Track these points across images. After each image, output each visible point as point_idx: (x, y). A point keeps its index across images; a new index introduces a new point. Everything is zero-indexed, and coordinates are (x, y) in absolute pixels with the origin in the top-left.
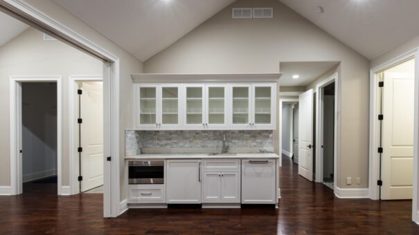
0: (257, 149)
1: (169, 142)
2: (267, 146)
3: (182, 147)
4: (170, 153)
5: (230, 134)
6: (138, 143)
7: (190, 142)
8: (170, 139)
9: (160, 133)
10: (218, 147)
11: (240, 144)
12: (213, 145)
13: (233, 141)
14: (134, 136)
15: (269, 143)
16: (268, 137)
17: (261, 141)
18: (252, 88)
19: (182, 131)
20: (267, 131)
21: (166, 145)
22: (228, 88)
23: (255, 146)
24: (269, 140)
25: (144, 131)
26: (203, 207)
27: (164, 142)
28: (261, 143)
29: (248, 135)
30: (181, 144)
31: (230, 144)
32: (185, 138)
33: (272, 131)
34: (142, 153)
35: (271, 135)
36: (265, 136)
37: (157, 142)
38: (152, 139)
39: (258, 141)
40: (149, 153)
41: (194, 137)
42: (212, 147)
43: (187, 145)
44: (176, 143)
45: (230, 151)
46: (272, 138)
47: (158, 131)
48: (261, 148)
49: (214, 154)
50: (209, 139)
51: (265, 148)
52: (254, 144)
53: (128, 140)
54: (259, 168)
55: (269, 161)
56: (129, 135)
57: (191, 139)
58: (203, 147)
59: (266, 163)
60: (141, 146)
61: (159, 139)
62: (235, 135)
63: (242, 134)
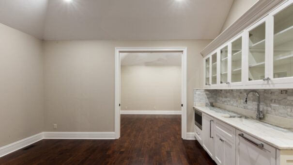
1: (226, 99)
3: (232, 105)
6: (208, 98)
7: (237, 101)
8: (226, 97)
9: (223, 92)
13: (273, 105)
14: (204, 93)
21: (225, 101)
27: (224, 99)
30: (232, 102)
31: (269, 109)
32: (234, 97)
34: (213, 106)
37: (221, 98)
38: (219, 96)
41: (239, 96)
42: (252, 109)
44: (229, 101)
47: (221, 90)
53: (196, 96)
54: (253, 152)
56: (198, 92)
57: (237, 98)
58: (245, 108)
59: (261, 147)
60: (212, 101)
61: (222, 97)
62: (274, 97)
63: (283, 96)
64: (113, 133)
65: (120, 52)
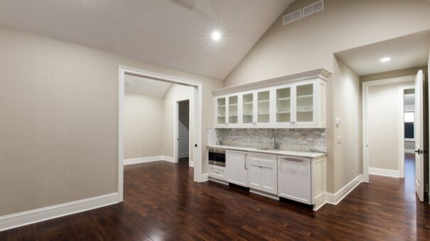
0: (307, 148)
1: (237, 137)
2: (318, 146)
3: (245, 141)
4: (238, 146)
5: (282, 132)
6: (218, 136)
7: (251, 138)
8: (238, 135)
9: (232, 131)
10: (271, 143)
11: (290, 141)
12: (267, 141)
13: (284, 138)
14: (215, 132)
15: (321, 142)
16: (320, 136)
17: (312, 139)
18: (293, 87)
19: (245, 129)
20: (318, 129)
21: (236, 139)
22: (273, 91)
23: (306, 145)
24: (321, 139)
25: (224, 129)
26: (250, 191)
27: (235, 137)
28: (312, 142)
29: (299, 134)
30: (245, 139)
31: (282, 141)
32: (248, 135)
33: (324, 129)
34: (221, 144)
35: (323, 134)
36: (317, 135)
37: (230, 137)
38: (228, 134)
39: (308, 139)
40: (226, 145)
41: (254, 134)
43: (249, 140)
44: (241, 138)
45: (281, 148)
46: (324, 136)
47: (231, 129)
48: (311, 147)
49: (266, 149)
50: (264, 136)
51: (316, 147)
52: (305, 142)
53: (209, 135)
54: (293, 166)
55: (304, 159)
56: (210, 131)
57: (252, 135)
58: (260, 142)
59: (301, 161)
60: (221, 139)
61: (232, 135)
62: (286, 133)
63: (293, 132)
64: (116, 194)
65: (126, 73)
